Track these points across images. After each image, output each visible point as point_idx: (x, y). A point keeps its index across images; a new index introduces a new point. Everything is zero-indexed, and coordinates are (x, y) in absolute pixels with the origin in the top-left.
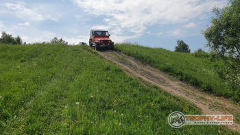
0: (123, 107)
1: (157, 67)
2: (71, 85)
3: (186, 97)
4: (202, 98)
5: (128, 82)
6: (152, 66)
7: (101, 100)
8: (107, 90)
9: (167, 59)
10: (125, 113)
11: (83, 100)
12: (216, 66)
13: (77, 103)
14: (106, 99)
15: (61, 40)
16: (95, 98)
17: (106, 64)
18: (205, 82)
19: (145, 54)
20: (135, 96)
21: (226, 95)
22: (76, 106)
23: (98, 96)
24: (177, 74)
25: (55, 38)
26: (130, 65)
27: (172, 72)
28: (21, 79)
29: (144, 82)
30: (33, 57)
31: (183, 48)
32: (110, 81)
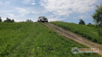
0: (58, 49)
1: (71, 31)
2: (35, 39)
3: (85, 44)
4: (93, 45)
5: (59, 38)
6: (69, 31)
7: (48, 46)
8: (50, 41)
9: (76, 27)
10: (59, 52)
11: (41, 46)
12: (98, 30)
13: (38, 48)
14: (50, 46)
15: (30, 20)
16: (45, 45)
17: (49, 30)
18: (94, 38)
19: (66, 26)
20: (63, 44)
22: (37, 49)
23: (47, 44)
24: (81, 34)
25: (28, 20)
26: (60, 30)
27: (78, 33)
28: (14, 37)
29: (66, 38)
30: (19, 27)
31: (82, 22)
32: (51, 37)
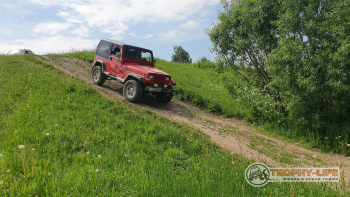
0: (100, 145)
3: (189, 122)
4: (210, 121)
5: (106, 107)
7: (64, 138)
8: (73, 122)
10: (104, 155)
12: (224, 79)
13: (21, 147)
14: (71, 137)
16: (52, 136)
17: (68, 83)
18: (213, 100)
20: (119, 127)
21: (238, 115)
23: (58, 134)
24: (177, 93)
29: (131, 106)
31: (182, 56)
32: (76, 109)
